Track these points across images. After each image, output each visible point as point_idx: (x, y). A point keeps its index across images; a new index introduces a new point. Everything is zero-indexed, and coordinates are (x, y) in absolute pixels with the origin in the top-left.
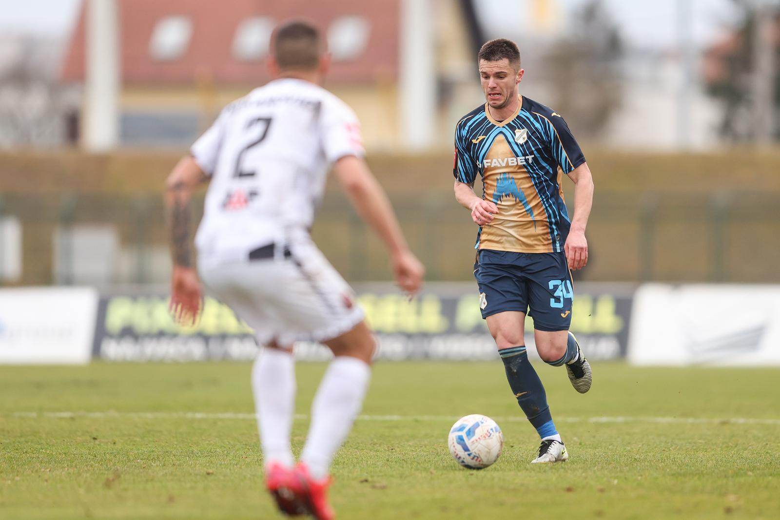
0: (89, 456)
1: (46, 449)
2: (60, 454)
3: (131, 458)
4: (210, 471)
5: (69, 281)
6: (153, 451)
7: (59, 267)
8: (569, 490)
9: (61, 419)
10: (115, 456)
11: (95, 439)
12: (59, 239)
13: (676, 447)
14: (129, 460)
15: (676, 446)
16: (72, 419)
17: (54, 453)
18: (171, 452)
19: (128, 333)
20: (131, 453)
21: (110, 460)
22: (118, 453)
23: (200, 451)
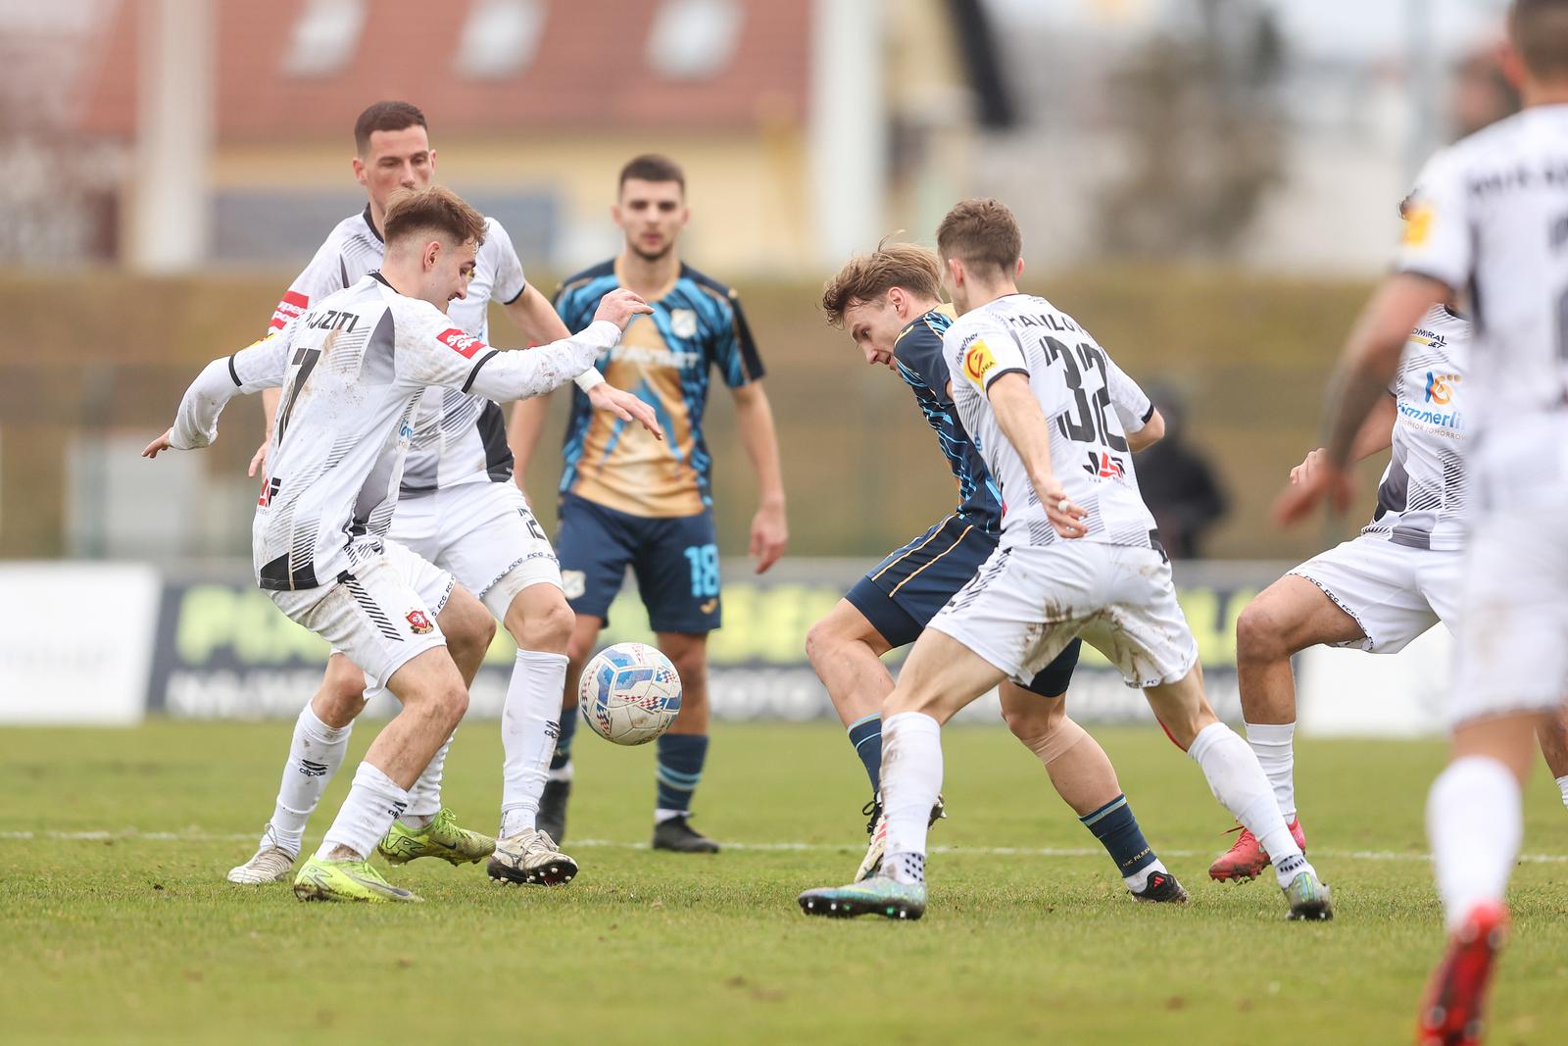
0: (147, 925)
1: (56, 909)
2: (84, 919)
3: (237, 928)
4: (406, 956)
5: (99, 551)
6: (283, 915)
7: (77, 521)
8: (1176, 1004)
9: (84, 843)
10: (202, 925)
11: (157, 887)
12: (77, 460)
13: (1404, 914)
14: (232, 933)
15: (1403, 911)
16: (109, 843)
17: (72, 918)
18: (322, 917)
19: (225, 660)
20: (236, 919)
21: (192, 933)
22: (209, 918)
23: (383, 914)
